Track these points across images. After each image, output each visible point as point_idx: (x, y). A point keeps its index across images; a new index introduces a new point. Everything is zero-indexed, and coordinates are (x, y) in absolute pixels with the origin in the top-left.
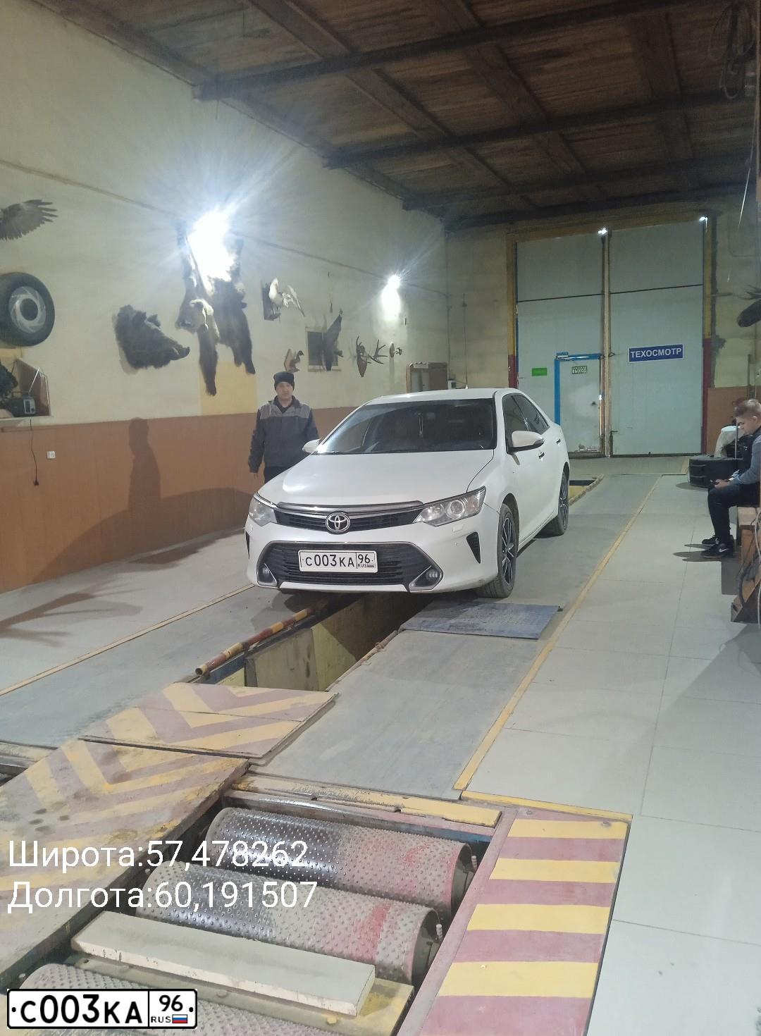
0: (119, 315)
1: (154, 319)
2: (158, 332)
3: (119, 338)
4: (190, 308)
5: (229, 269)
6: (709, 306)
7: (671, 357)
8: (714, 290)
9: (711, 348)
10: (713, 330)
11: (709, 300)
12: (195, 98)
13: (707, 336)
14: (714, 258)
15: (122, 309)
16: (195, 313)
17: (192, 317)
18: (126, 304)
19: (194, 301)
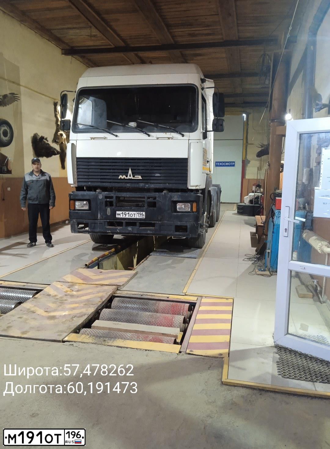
0: (33, 136)
1: (46, 139)
2: (48, 144)
3: (33, 145)
4: (58, 135)
6: (245, 148)
7: (231, 166)
8: (247, 142)
9: (245, 163)
10: (246, 157)
11: (245, 146)
12: (62, 54)
13: (244, 159)
14: (247, 130)
15: (34, 134)
16: (60, 137)
17: (59, 139)
18: (36, 133)
19: (59, 133)
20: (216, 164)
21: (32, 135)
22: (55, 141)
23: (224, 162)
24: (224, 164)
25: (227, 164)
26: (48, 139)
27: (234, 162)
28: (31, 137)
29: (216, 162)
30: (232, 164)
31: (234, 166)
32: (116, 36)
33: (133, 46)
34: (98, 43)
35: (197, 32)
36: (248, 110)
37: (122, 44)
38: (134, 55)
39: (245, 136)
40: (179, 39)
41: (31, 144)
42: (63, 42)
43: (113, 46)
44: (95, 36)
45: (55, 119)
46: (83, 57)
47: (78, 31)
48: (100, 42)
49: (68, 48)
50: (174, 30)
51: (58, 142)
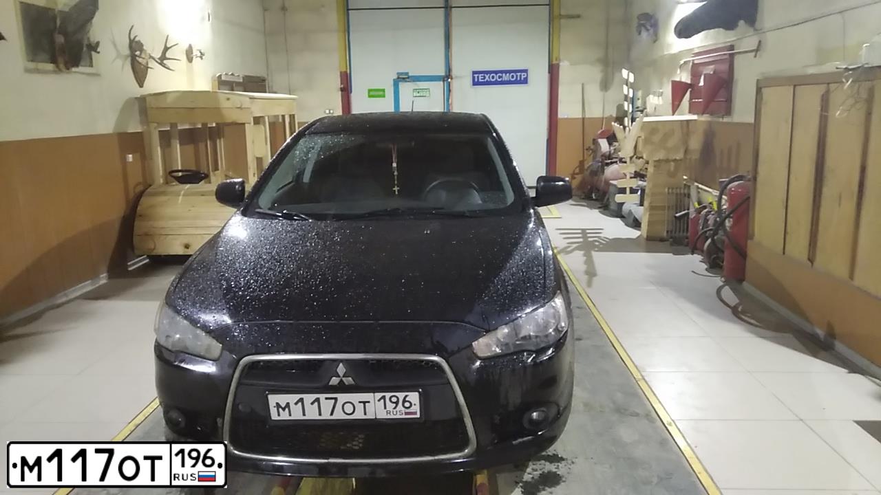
7: (516, 82)
9: (558, 74)
10: (560, 55)
13: (554, 62)
20: (474, 78)
23: (496, 72)
24: (496, 77)
25: (506, 77)
27: (526, 71)
29: (474, 73)
30: (521, 75)
31: (525, 81)
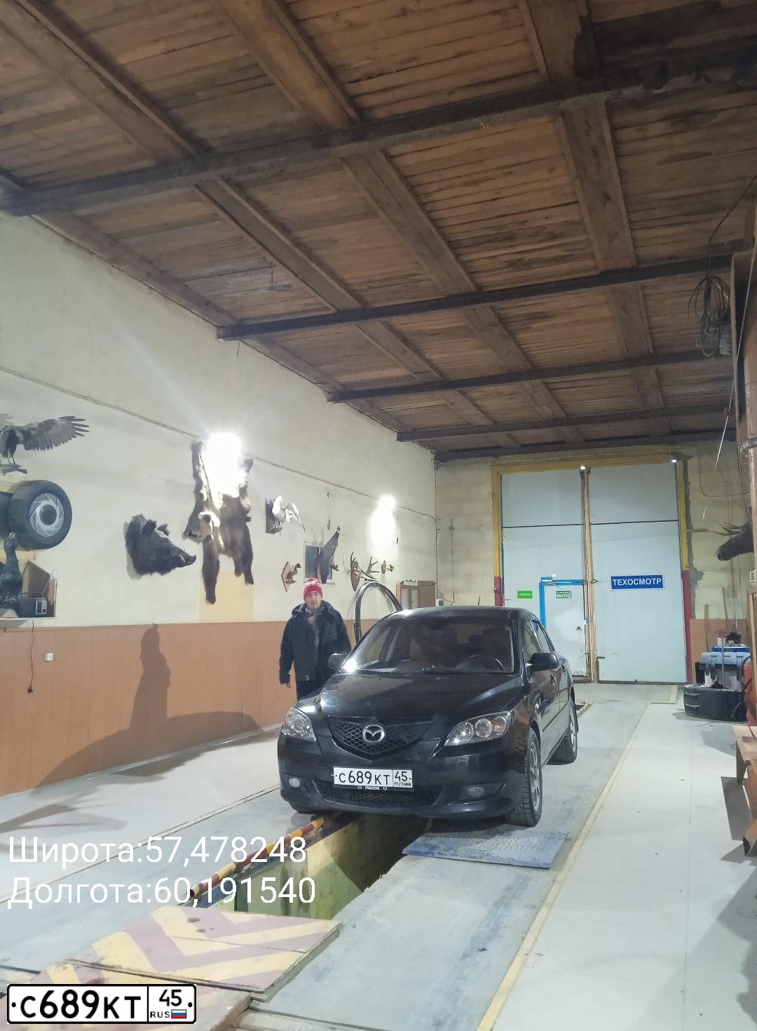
0: (131, 523)
1: (163, 528)
2: (167, 540)
3: (127, 545)
4: (198, 519)
5: (237, 487)
6: (685, 541)
7: (652, 586)
8: (689, 526)
9: (689, 580)
10: (691, 564)
11: (684, 535)
12: (219, 337)
13: (685, 569)
14: (687, 496)
15: (134, 517)
16: (203, 524)
17: (199, 528)
18: (139, 514)
19: (202, 514)
20: (613, 582)
21: (129, 520)
22: (189, 533)
23: (633, 578)
24: (633, 582)
25: (642, 582)
26: (168, 529)
27: (660, 577)
28: (126, 524)
29: (613, 578)
30: (656, 581)
31: (660, 585)
32: (333, 283)
33: (377, 305)
34: (298, 306)
35: (527, 257)
36: (685, 450)
37: (352, 303)
38: (382, 326)
39: (683, 511)
40: (486, 279)
41: (124, 542)
42: (218, 310)
43: (332, 311)
44: (287, 288)
45: (194, 482)
46: (268, 343)
47: (246, 279)
48: (303, 302)
49: (229, 322)
50: (472, 257)
51: (195, 536)
